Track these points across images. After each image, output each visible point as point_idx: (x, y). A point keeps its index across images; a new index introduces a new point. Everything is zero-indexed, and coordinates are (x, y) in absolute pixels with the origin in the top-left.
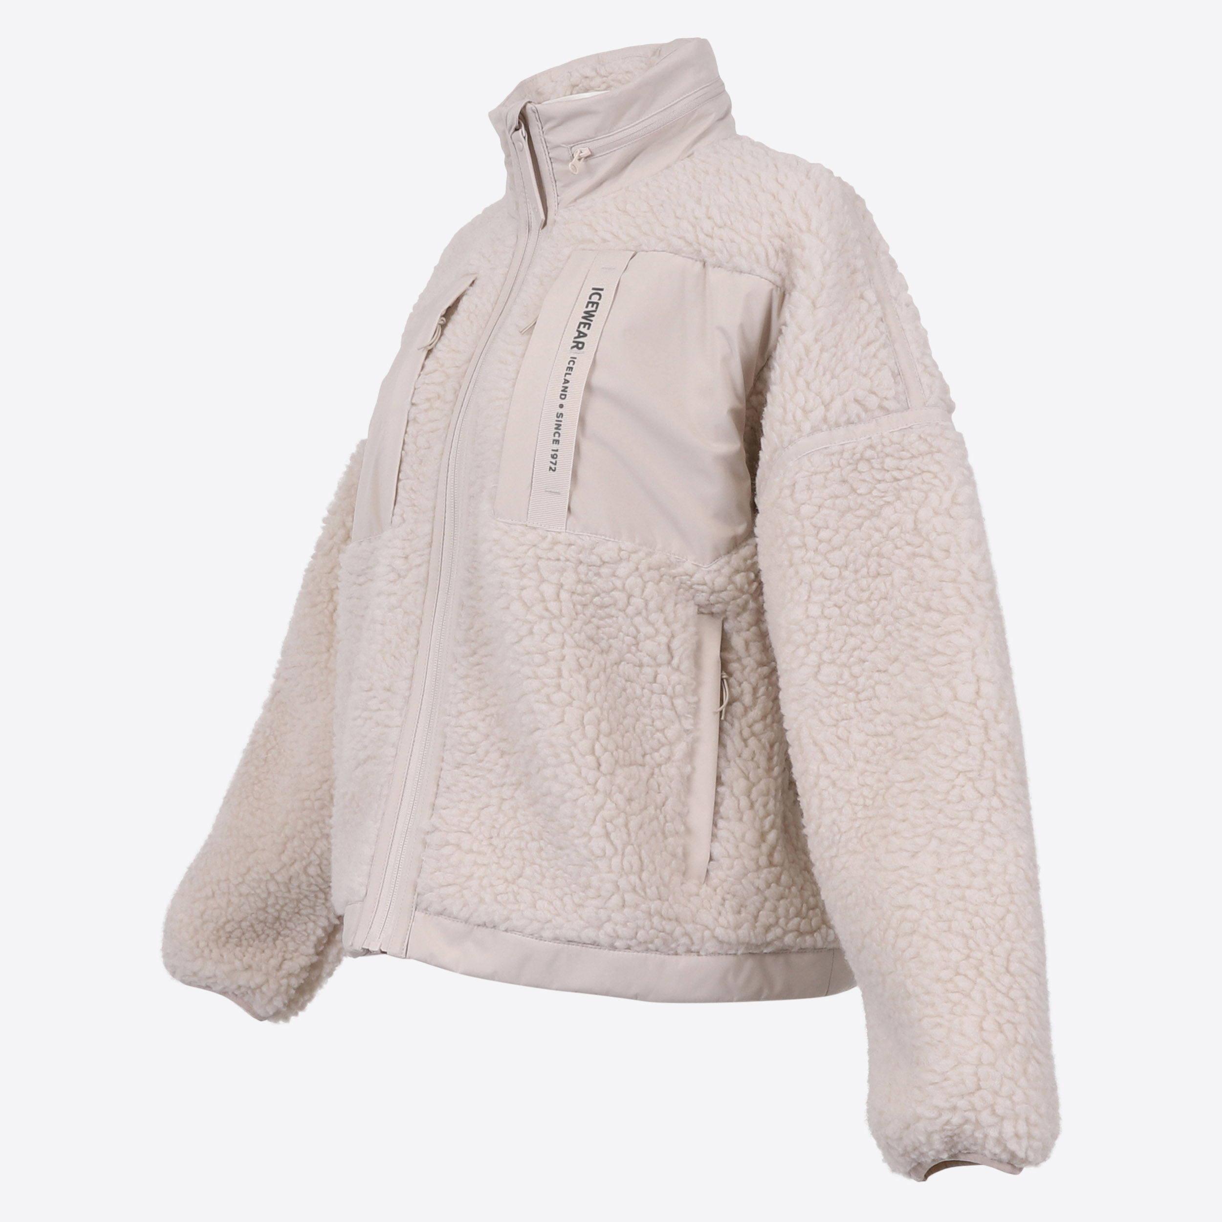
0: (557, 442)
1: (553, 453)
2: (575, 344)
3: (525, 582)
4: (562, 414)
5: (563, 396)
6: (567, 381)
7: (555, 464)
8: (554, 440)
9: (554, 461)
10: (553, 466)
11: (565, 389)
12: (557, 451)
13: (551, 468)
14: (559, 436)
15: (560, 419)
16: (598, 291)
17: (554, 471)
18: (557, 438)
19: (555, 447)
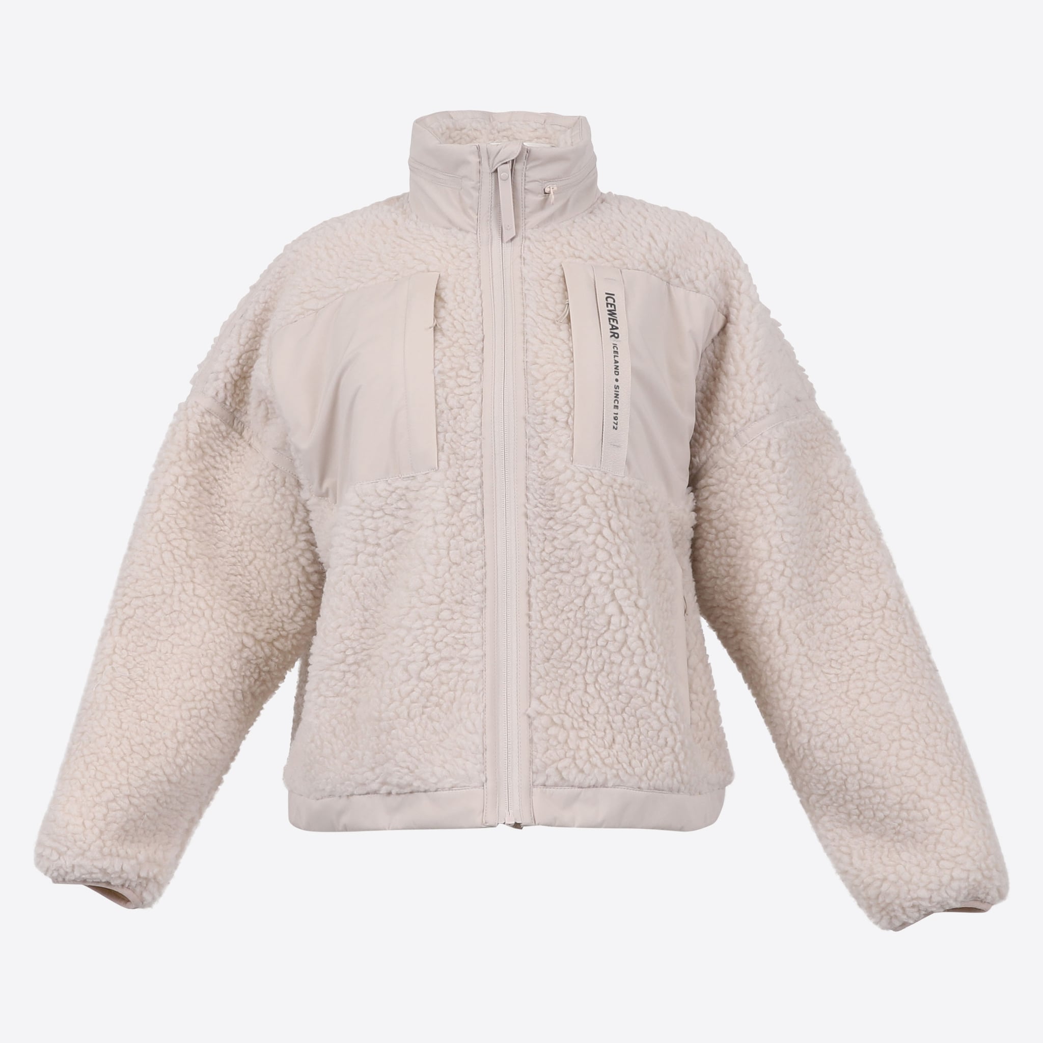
0: (616, 407)
1: (615, 415)
2: (612, 334)
3: (610, 513)
4: (618, 386)
5: (617, 373)
6: (616, 362)
7: (617, 424)
8: (615, 406)
9: (616, 422)
10: (615, 426)
11: (617, 368)
12: (617, 414)
13: (614, 427)
14: (618, 403)
15: (617, 390)
16: (610, 296)
17: (616, 429)
18: (616, 404)
19: (616, 411)
